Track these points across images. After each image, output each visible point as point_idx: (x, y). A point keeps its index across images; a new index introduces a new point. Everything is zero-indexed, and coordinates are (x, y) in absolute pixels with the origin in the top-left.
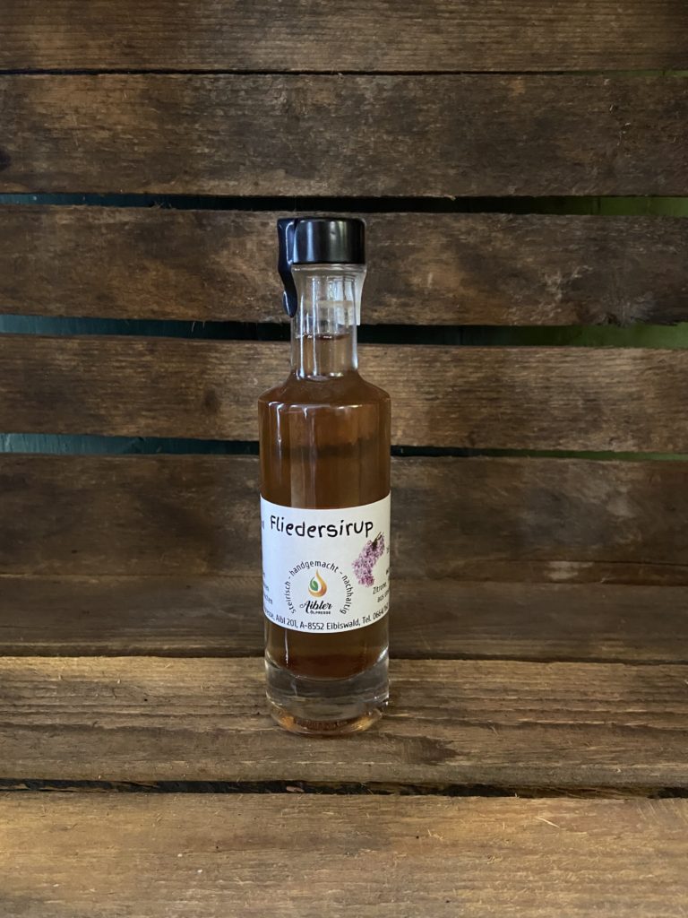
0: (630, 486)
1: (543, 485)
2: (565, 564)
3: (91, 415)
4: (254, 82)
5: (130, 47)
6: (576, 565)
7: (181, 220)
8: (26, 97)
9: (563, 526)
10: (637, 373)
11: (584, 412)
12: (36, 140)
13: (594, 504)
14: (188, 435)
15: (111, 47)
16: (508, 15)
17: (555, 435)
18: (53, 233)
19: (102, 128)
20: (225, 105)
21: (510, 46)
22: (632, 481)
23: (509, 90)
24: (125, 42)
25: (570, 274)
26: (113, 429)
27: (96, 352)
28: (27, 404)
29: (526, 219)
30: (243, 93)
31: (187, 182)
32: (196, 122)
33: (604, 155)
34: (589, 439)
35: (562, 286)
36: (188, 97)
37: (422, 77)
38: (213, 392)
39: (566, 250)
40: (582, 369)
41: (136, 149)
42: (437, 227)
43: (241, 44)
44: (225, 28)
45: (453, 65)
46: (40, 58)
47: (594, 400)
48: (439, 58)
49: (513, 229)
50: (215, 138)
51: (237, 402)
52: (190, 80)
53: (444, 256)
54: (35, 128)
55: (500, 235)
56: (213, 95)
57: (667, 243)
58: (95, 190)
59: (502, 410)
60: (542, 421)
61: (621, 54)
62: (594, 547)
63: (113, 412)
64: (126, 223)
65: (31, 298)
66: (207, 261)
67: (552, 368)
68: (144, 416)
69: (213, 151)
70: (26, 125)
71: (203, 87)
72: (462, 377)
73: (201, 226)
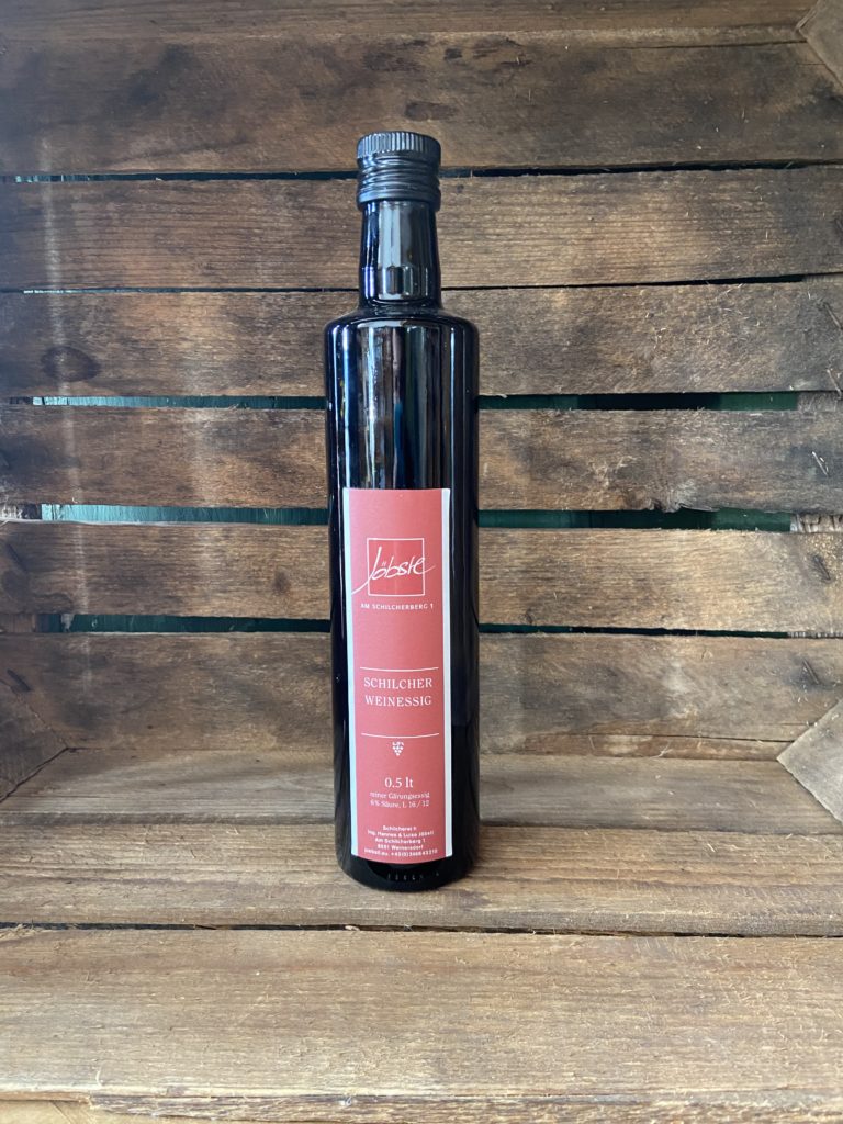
0: (684, 662)
1: (599, 661)
2: (625, 738)
3: (170, 597)
4: (322, 299)
5: (211, 268)
6: (635, 738)
7: (255, 418)
8: (114, 311)
9: (620, 701)
10: (683, 554)
11: (635, 591)
12: (124, 350)
13: (649, 679)
14: (259, 616)
15: (193, 269)
16: (551, 236)
17: (608, 613)
18: (138, 432)
19: (185, 340)
20: (296, 319)
21: (553, 263)
22: (685, 657)
23: (552, 301)
24: (205, 264)
25: (616, 463)
26: (190, 610)
27: (175, 538)
28: (110, 587)
29: (572, 415)
30: (311, 308)
31: (260, 385)
32: (269, 334)
33: (641, 358)
34: (642, 617)
35: (609, 475)
36: (262, 313)
37: (473, 292)
38: (283, 574)
39: (610, 443)
40: (631, 551)
41: (215, 357)
42: (490, 423)
43: (311, 266)
44: (295, 252)
45: (501, 281)
46: (127, 278)
47: (643, 580)
48: (488, 275)
49: (559, 424)
50: (286, 347)
51: (306, 583)
52: (264, 297)
53: (498, 448)
54: (123, 340)
55: (549, 429)
56: (285, 310)
57: (705, 435)
58: (177, 393)
59: (556, 589)
60: (596, 599)
61: (656, 267)
62: (652, 721)
63: (190, 594)
64: (204, 423)
65: (116, 491)
66: (279, 455)
67: (601, 549)
68: (219, 597)
69: (285, 358)
70: (114, 336)
71: (276, 303)
72: (520, 558)
73: (274, 424)
